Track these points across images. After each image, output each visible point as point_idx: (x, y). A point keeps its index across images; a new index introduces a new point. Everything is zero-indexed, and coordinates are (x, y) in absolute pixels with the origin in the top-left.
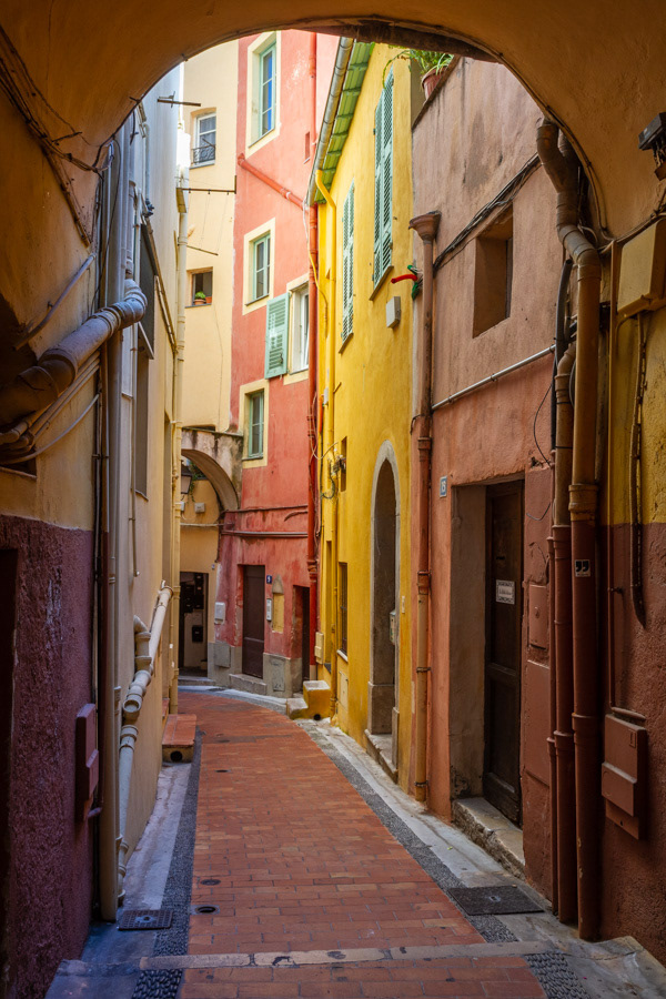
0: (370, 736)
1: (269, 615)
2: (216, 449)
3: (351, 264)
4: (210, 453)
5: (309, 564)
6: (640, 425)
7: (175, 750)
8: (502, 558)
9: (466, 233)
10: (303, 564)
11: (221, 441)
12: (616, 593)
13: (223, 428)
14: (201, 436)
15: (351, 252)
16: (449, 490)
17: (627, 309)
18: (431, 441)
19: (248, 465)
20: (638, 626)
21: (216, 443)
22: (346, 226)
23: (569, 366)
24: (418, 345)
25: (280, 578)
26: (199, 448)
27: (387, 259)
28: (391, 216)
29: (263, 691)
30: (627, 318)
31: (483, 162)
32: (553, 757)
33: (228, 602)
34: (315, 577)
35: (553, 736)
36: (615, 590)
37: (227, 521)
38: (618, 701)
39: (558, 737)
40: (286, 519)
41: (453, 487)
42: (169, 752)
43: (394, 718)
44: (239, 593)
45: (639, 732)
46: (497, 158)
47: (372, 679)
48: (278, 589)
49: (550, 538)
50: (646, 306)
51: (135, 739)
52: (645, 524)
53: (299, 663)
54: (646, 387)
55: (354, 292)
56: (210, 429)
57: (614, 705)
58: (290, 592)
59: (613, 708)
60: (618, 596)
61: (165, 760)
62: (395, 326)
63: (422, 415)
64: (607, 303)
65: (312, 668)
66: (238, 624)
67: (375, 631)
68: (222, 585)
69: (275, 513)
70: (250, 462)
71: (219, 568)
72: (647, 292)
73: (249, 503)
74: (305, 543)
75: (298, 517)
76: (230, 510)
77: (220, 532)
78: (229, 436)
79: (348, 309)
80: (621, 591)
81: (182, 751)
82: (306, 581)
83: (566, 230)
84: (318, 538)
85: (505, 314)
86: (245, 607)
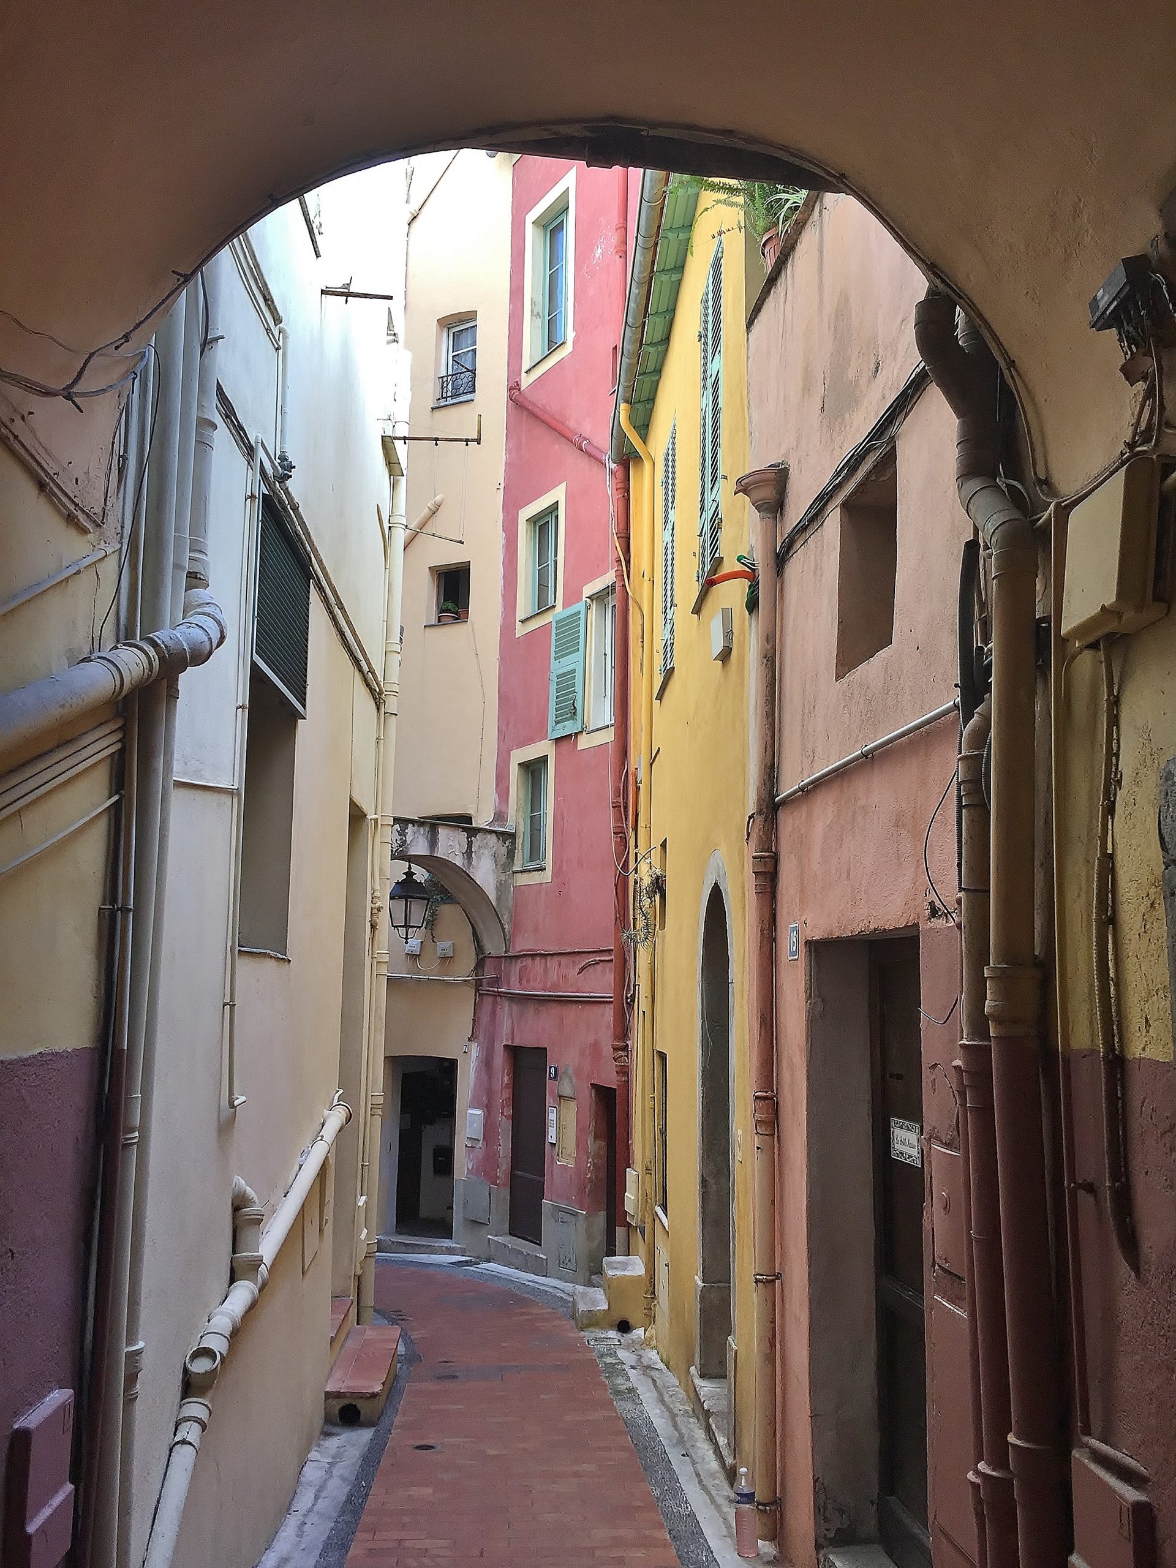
0: (698, 1382)
1: (552, 1135)
2: (469, 854)
3: (673, 553)
4: (459, 861)
5: (616, 1049)
6: (1111, 857)
7: (346, 1402)
8: (899, 1077)
9: (823, 500)
10: (607, 1051)
11: (477, 841)
12: (1081, 1193)
13: (481, 821)
14: (443, 833)
15: (672, 535)
16: (802, 949)
17: (1081, 630)
18: (775, 859)
19: (523, 880)
20: (1124, 1269)
21: (470, 844)
22: (666, 494)
23: (980, 738)
24: (757, 691)
25: (570, 1072)
26: (440, 853)
27: (715, 548)
28: (720, 473)
29: (540, 1268)
30: (1081, 650)
31: (851, 373)
32: (979, 1515)
33: (488, 1108)
34: (625, 1071)
35: (977, 1473)
36: (1080, 1186)
37: (489, 974)
38: (1096, 1425)
39: (985, 1476)
40: (582, 970)
41: (809, 943)
42: (337, 1405)
43: (730, 1357)
44: (507, 1094)
45: (1138, 1507)
46: (873, 367)
47: (700, 1273)
48: (567, 1090)
49: (958, 1062)
50: (1112, 626)
51: (204, 1426)
52: (1130, 1057)
53: (601, 1218)
54: (1119, 782)
55: (675, 602)
56: (462, 821)
57: (1088, 1433)
58: (587, 1096)
59: (1086, 1439)
60: (1085, 1200)
61: (328, 1420)
62: (725, 656)
63: (760, 812)
64: (1046, 619)
65: (620, 1231)
66: (504, 1148)
67: (704, 1182)
68: (478, 1078)
69: (564, 960)
70: (525, 875)
71: (475, 1050)
72: (1110, 598)
73: (522, 945)
74: (608, 1014)
75: (599, 967)
76: (494, 954)
77: (477, 990)
78: (491, 832)
79: (669, 627)
80: (1090, 1188)
81: (360, 1404)
82: (611, 1079)
83: (974, 485)
84: (631, 1005)
85: (885, 639)
86: (515, 1119)
